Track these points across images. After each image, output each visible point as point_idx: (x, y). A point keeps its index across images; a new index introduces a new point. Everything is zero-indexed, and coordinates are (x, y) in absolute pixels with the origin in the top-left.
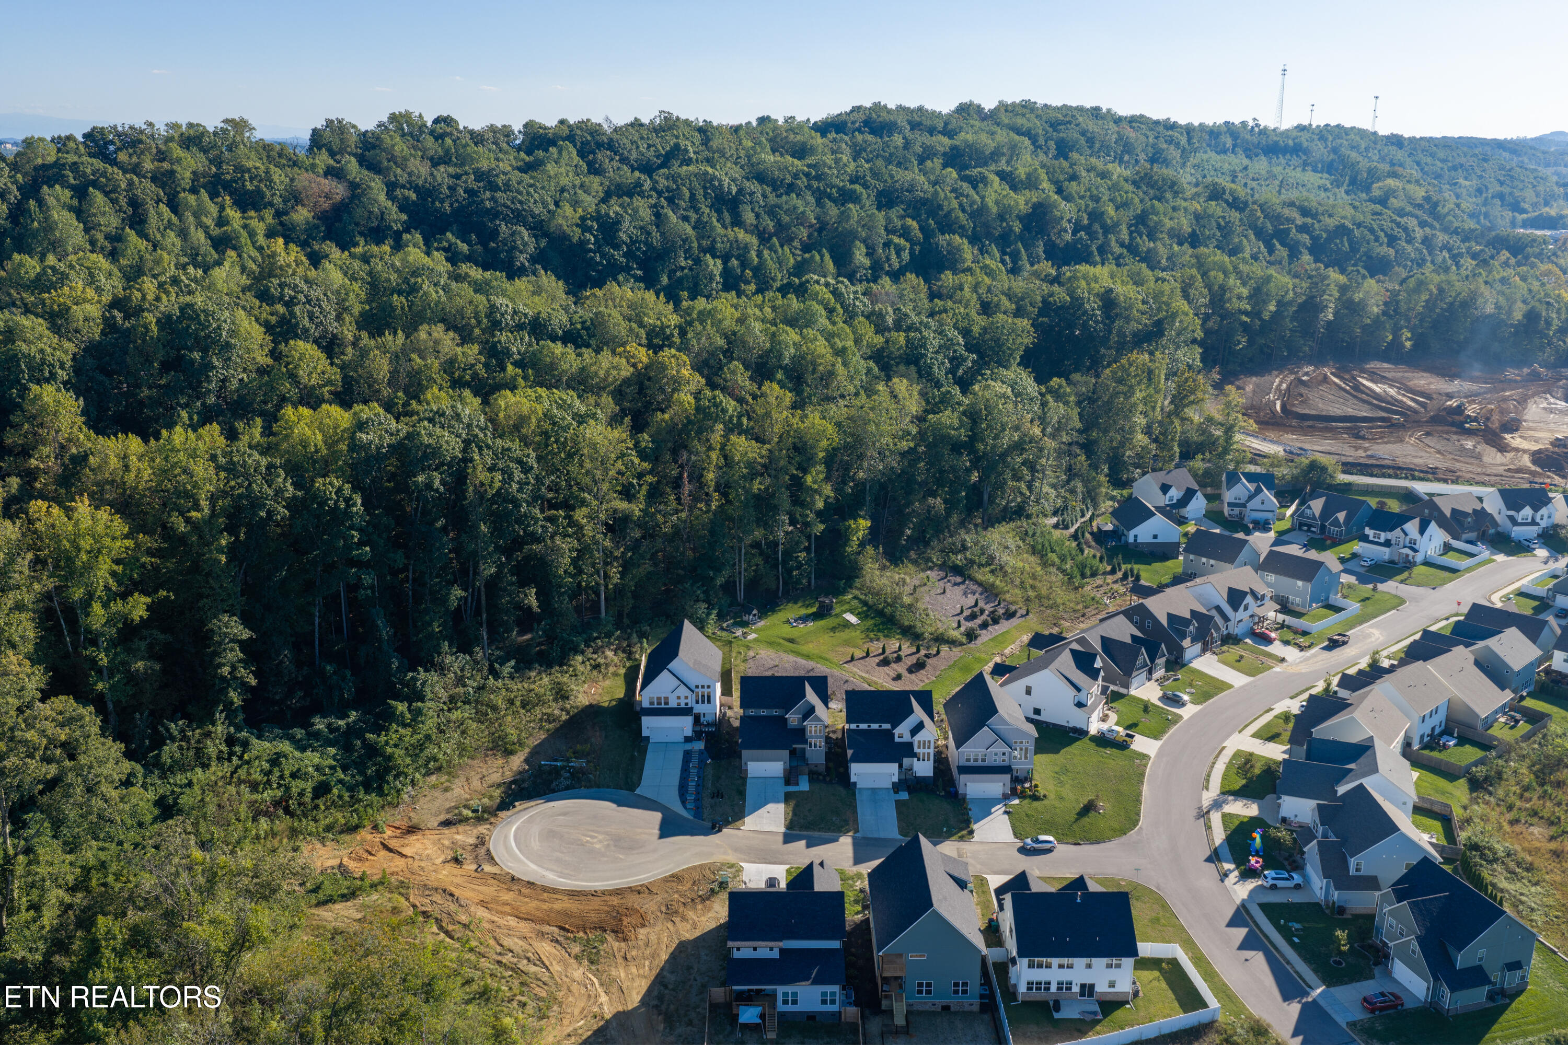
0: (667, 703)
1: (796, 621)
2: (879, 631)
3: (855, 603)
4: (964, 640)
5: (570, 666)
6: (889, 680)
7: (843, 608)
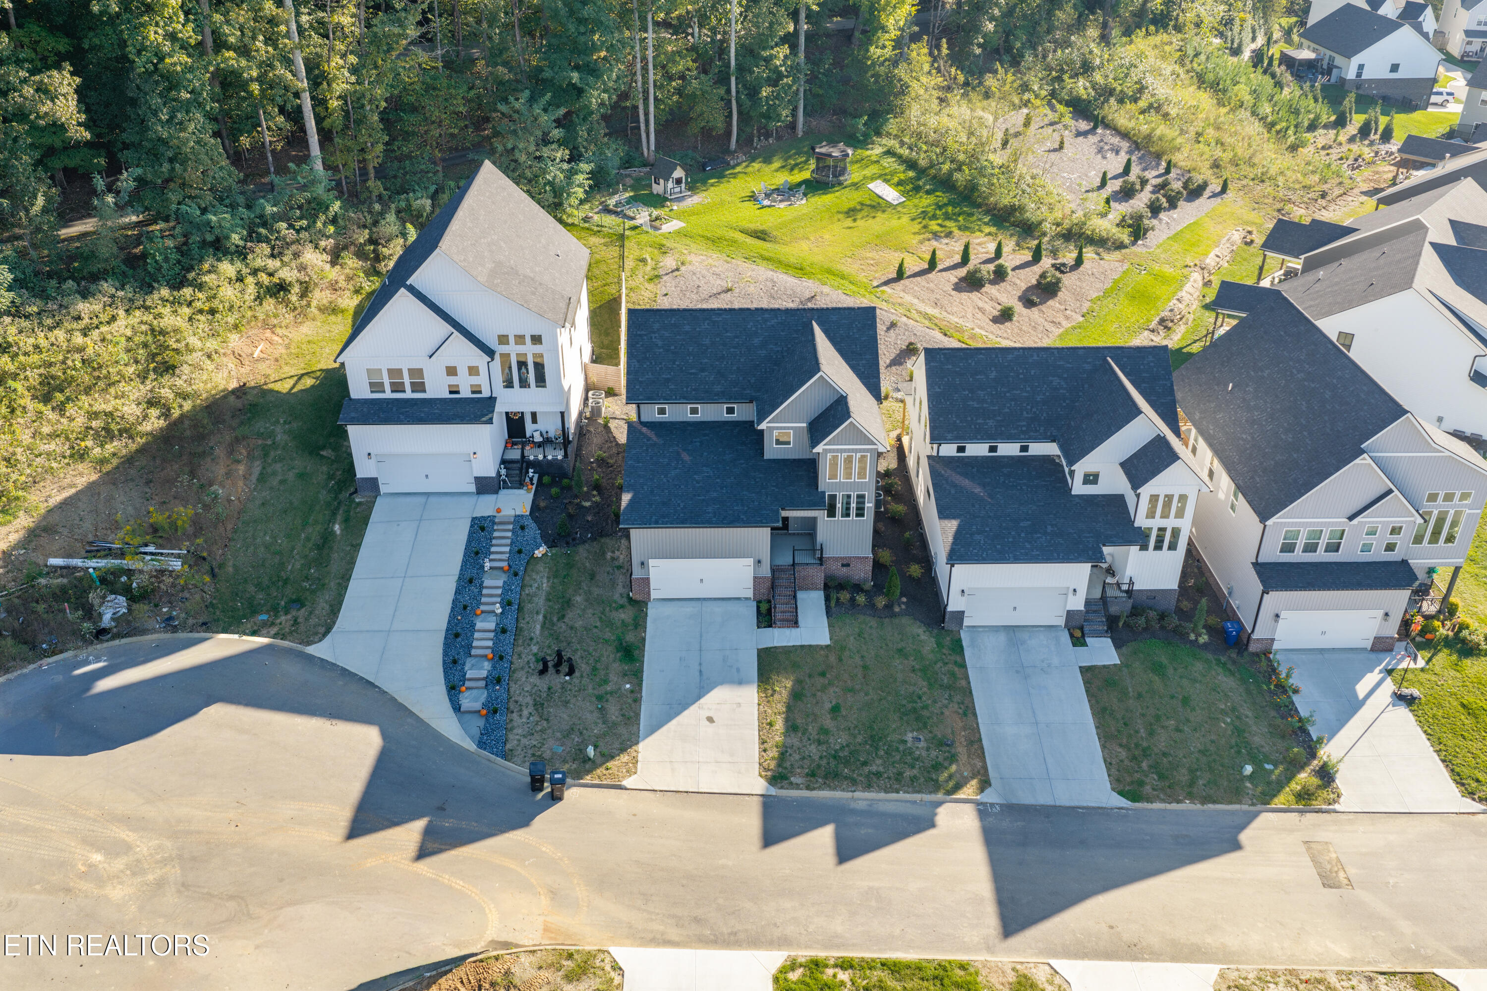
0: (419, 387)
1: (767, 196)
2: (947, 217)
3: (889, 163)
4: (1124, 236)
5: (200, 287)
6: (986, 322)
7: (868, 172)
